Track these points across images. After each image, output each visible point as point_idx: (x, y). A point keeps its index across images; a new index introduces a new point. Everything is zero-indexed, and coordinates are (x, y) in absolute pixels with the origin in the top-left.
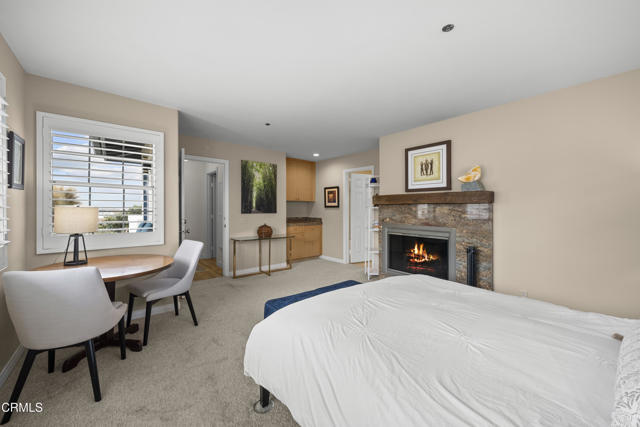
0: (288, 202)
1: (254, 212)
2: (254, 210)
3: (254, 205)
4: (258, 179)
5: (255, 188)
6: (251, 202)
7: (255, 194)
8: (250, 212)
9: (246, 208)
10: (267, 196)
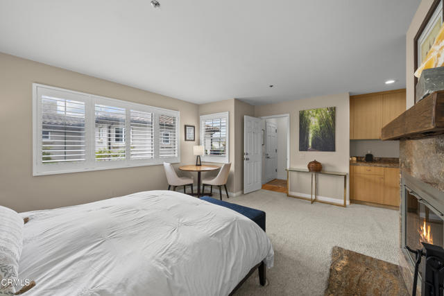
0: (351, 141)
1: (310, 150)
2: (310, 148)
3: (310, 144)
4: (314, 123)
5: (311, 131)
6: (307, 142)
7: (311, 136)
8: (306, 150)
9: (303, 147)
10: (323, 136)
